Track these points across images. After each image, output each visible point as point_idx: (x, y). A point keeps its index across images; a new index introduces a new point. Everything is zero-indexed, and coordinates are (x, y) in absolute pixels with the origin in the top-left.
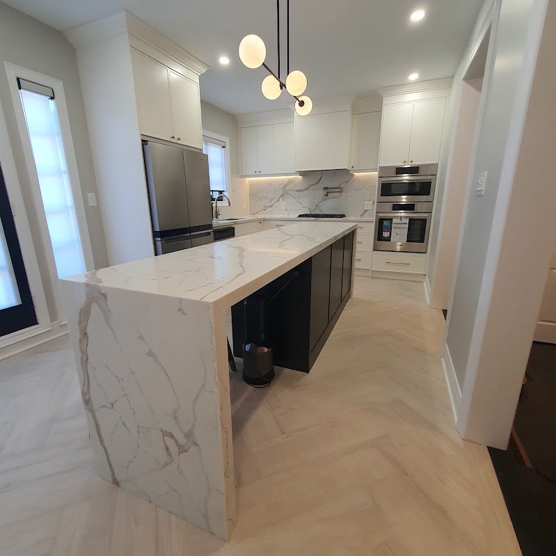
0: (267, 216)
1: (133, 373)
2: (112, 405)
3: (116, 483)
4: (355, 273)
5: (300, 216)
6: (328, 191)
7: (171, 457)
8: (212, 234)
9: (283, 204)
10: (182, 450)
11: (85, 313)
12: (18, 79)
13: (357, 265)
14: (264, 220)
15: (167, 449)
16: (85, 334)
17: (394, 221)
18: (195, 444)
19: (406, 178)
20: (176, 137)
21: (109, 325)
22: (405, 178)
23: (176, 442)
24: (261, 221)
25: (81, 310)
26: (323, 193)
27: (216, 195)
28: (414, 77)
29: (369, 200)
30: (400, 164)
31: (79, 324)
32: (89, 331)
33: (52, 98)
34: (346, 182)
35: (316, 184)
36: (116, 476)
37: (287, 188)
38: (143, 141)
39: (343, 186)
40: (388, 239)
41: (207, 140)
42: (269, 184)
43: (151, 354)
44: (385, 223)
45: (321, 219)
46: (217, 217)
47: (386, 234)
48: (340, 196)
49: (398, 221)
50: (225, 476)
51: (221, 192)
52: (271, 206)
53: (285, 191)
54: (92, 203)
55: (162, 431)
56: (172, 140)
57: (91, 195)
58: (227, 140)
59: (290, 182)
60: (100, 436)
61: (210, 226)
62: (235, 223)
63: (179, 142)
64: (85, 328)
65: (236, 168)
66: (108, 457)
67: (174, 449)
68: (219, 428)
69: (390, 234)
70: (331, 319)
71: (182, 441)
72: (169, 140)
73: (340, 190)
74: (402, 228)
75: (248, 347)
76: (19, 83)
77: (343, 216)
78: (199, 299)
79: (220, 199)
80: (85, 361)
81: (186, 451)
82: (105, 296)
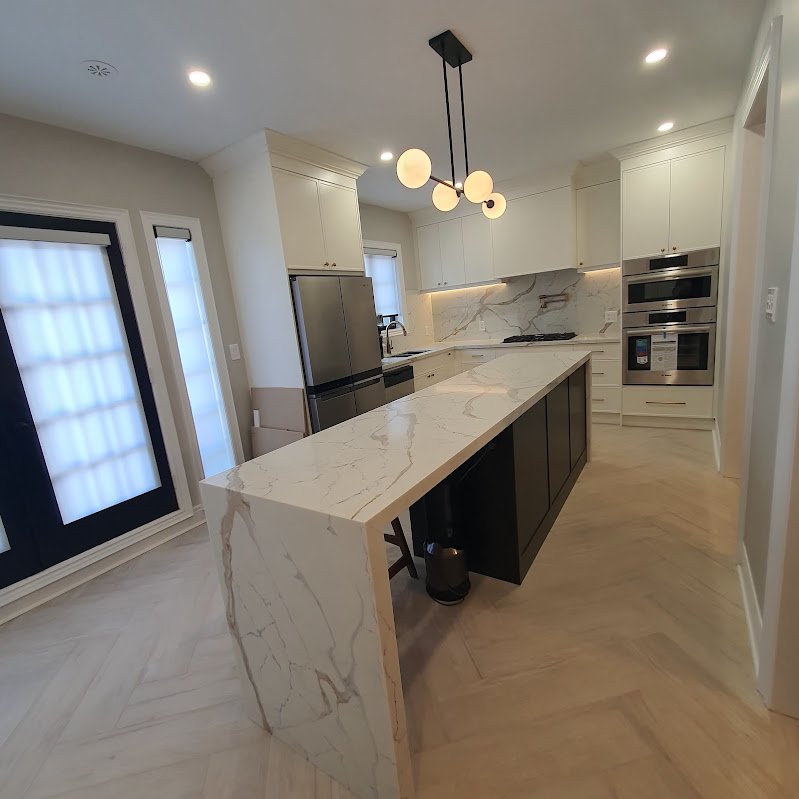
0: (458, 344)
1: (281, 597)
2: (260, 632)
3: (268, 729)
4: (592, 420)
5: (506, 341)
6: (546, 301)
7: (329, 707)
8: (382, 380)
9: (481, 323)
10: (342, 699)
11: (227, 524)
12: (154, 227)
13: (594, 408)
14: (455, 349)
15: (324, 694)
16: (228, 546)
17: (654, 339)
18: (356, 694)
19: (672, 273)
20: (331, 263)
21: (254, 539)
22: (670, 273)
23: (334, 688)
24: (451, 352)
25: (223, 520)
26: (538, 304)
27: (387, 322)
28: (666, 127)
29: (611, 309)
30: (656, 254)
31: (222, 534)
32: (231, 543)
33: (189, 240)
34: (574, 285)
35: (528, 292)
36: (268, 720)
37: (485, 302)
38: (290, 276)
39: (569, 291)
40: (647, 367)
41: (371, 252)
42: (459, 298)
43: (299, 576)
44: (640, 343)
45: (537, 343)
46: (389, 352)
47: (642, 360)
48: (565, 306)
49: (660, 338)
50: (395, 740)
51: (393, 317)
52: (464, 328)
53: (483, 306)
54: (236, 356)
55: (316, 671)
56: (327, 268)
57: (233, 347)
58: (398, 247)
59: (489, 293)
60: (247, 668)
61: (379, 370)
62: (413, 360)
63: (334, 268)
64: (228, 540)
65: (412, 283)
66: (257, 695)
67: (332, 697)
68: (384, 676)
69: (649, 359)
70: (553, 502)
71: (341, 688)
72: (322, 268)
73: (564, 297)
74: (669, 349)
75: (430, 548)
76: (155, 230)
77: (572, 335)
78: (349, 518)
79: (393, 327)
80: (228, 578)
81: (346, 701)
82: (247, 505)
